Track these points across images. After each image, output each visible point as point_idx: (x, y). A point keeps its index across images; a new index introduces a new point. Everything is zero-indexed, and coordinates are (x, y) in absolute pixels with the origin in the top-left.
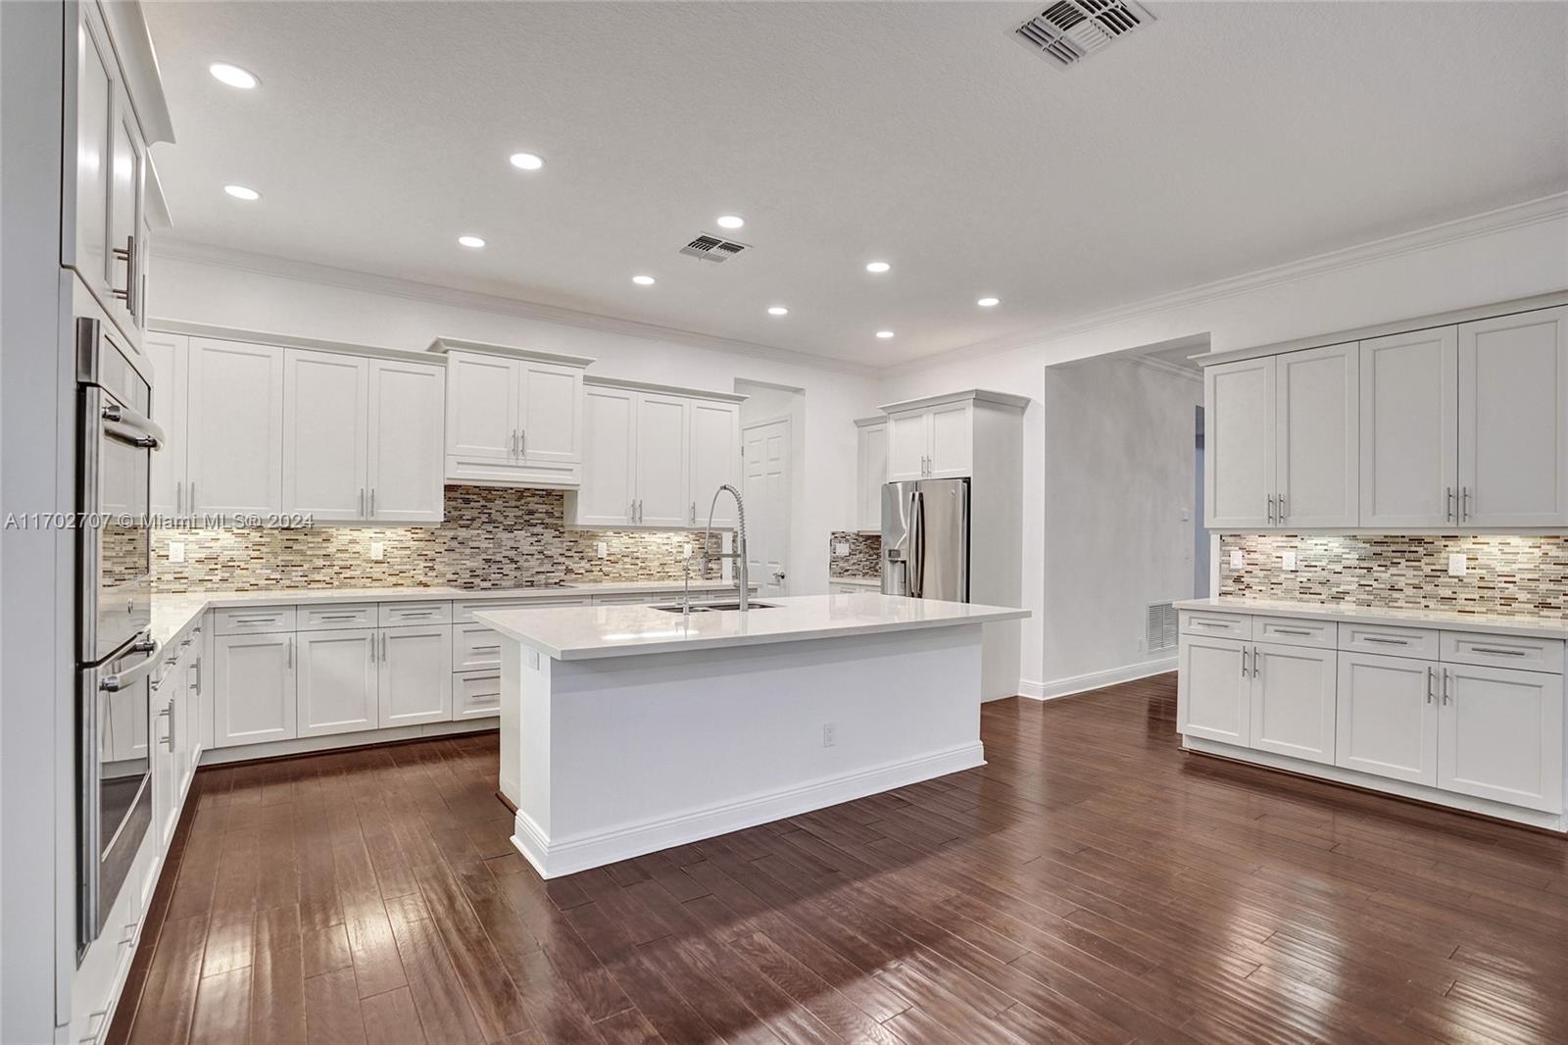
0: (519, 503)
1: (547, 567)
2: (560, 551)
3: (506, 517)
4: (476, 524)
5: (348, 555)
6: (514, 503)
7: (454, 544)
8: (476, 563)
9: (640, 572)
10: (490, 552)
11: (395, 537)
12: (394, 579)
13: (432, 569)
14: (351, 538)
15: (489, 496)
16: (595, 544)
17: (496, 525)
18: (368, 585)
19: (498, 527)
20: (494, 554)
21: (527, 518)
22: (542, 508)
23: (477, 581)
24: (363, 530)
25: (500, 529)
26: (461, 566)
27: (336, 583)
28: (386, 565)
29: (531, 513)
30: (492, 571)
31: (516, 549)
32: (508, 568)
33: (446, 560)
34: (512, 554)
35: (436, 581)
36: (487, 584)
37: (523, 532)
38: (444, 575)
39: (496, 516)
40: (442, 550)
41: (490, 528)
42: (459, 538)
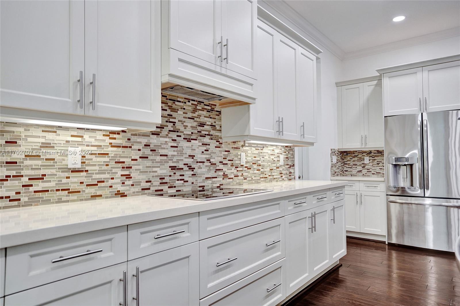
0: (194, 115)
1: (212, 174)
2: (221, 159)
3: (186, 127)
4: (165, 132)
5: (39, 163)
6: (190, 115)
7: (147, 151)
8: (164, 171)
9: (261, 176)
10: (175, 159)
11: (93, 141)
12: (92, 191)
13: (128, 177)
14: (43, 141)
15: (174, 106)
16: (239, 153)
17: (179, 134)
18: (64, 199)
19: (180, 136)
20: (177, 162)
21: (200, 128)
22: (209, 121)
23: (165, 188)
24: (58, 132)
25: (182, 138)
26: (152, 174)
27: (24, 199)
28: (84, 174)
29: (202, 125)
30: (176, 178)
31: (192, 157)
32: (188, 174)
33: (140, 167)
34: (189, 161)
35: (133, 189)
36: (173, 191)
37: (197, 142)
38: (139, 183)
39: (179, 126)
40: (137, 157)
41: (175, 137)
42: (152, 146)
